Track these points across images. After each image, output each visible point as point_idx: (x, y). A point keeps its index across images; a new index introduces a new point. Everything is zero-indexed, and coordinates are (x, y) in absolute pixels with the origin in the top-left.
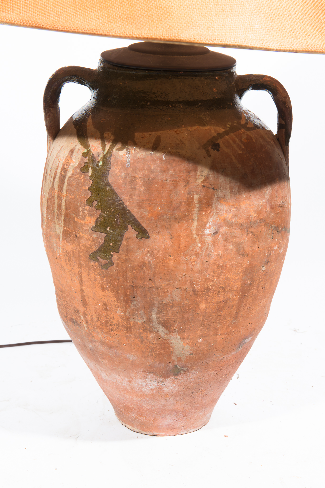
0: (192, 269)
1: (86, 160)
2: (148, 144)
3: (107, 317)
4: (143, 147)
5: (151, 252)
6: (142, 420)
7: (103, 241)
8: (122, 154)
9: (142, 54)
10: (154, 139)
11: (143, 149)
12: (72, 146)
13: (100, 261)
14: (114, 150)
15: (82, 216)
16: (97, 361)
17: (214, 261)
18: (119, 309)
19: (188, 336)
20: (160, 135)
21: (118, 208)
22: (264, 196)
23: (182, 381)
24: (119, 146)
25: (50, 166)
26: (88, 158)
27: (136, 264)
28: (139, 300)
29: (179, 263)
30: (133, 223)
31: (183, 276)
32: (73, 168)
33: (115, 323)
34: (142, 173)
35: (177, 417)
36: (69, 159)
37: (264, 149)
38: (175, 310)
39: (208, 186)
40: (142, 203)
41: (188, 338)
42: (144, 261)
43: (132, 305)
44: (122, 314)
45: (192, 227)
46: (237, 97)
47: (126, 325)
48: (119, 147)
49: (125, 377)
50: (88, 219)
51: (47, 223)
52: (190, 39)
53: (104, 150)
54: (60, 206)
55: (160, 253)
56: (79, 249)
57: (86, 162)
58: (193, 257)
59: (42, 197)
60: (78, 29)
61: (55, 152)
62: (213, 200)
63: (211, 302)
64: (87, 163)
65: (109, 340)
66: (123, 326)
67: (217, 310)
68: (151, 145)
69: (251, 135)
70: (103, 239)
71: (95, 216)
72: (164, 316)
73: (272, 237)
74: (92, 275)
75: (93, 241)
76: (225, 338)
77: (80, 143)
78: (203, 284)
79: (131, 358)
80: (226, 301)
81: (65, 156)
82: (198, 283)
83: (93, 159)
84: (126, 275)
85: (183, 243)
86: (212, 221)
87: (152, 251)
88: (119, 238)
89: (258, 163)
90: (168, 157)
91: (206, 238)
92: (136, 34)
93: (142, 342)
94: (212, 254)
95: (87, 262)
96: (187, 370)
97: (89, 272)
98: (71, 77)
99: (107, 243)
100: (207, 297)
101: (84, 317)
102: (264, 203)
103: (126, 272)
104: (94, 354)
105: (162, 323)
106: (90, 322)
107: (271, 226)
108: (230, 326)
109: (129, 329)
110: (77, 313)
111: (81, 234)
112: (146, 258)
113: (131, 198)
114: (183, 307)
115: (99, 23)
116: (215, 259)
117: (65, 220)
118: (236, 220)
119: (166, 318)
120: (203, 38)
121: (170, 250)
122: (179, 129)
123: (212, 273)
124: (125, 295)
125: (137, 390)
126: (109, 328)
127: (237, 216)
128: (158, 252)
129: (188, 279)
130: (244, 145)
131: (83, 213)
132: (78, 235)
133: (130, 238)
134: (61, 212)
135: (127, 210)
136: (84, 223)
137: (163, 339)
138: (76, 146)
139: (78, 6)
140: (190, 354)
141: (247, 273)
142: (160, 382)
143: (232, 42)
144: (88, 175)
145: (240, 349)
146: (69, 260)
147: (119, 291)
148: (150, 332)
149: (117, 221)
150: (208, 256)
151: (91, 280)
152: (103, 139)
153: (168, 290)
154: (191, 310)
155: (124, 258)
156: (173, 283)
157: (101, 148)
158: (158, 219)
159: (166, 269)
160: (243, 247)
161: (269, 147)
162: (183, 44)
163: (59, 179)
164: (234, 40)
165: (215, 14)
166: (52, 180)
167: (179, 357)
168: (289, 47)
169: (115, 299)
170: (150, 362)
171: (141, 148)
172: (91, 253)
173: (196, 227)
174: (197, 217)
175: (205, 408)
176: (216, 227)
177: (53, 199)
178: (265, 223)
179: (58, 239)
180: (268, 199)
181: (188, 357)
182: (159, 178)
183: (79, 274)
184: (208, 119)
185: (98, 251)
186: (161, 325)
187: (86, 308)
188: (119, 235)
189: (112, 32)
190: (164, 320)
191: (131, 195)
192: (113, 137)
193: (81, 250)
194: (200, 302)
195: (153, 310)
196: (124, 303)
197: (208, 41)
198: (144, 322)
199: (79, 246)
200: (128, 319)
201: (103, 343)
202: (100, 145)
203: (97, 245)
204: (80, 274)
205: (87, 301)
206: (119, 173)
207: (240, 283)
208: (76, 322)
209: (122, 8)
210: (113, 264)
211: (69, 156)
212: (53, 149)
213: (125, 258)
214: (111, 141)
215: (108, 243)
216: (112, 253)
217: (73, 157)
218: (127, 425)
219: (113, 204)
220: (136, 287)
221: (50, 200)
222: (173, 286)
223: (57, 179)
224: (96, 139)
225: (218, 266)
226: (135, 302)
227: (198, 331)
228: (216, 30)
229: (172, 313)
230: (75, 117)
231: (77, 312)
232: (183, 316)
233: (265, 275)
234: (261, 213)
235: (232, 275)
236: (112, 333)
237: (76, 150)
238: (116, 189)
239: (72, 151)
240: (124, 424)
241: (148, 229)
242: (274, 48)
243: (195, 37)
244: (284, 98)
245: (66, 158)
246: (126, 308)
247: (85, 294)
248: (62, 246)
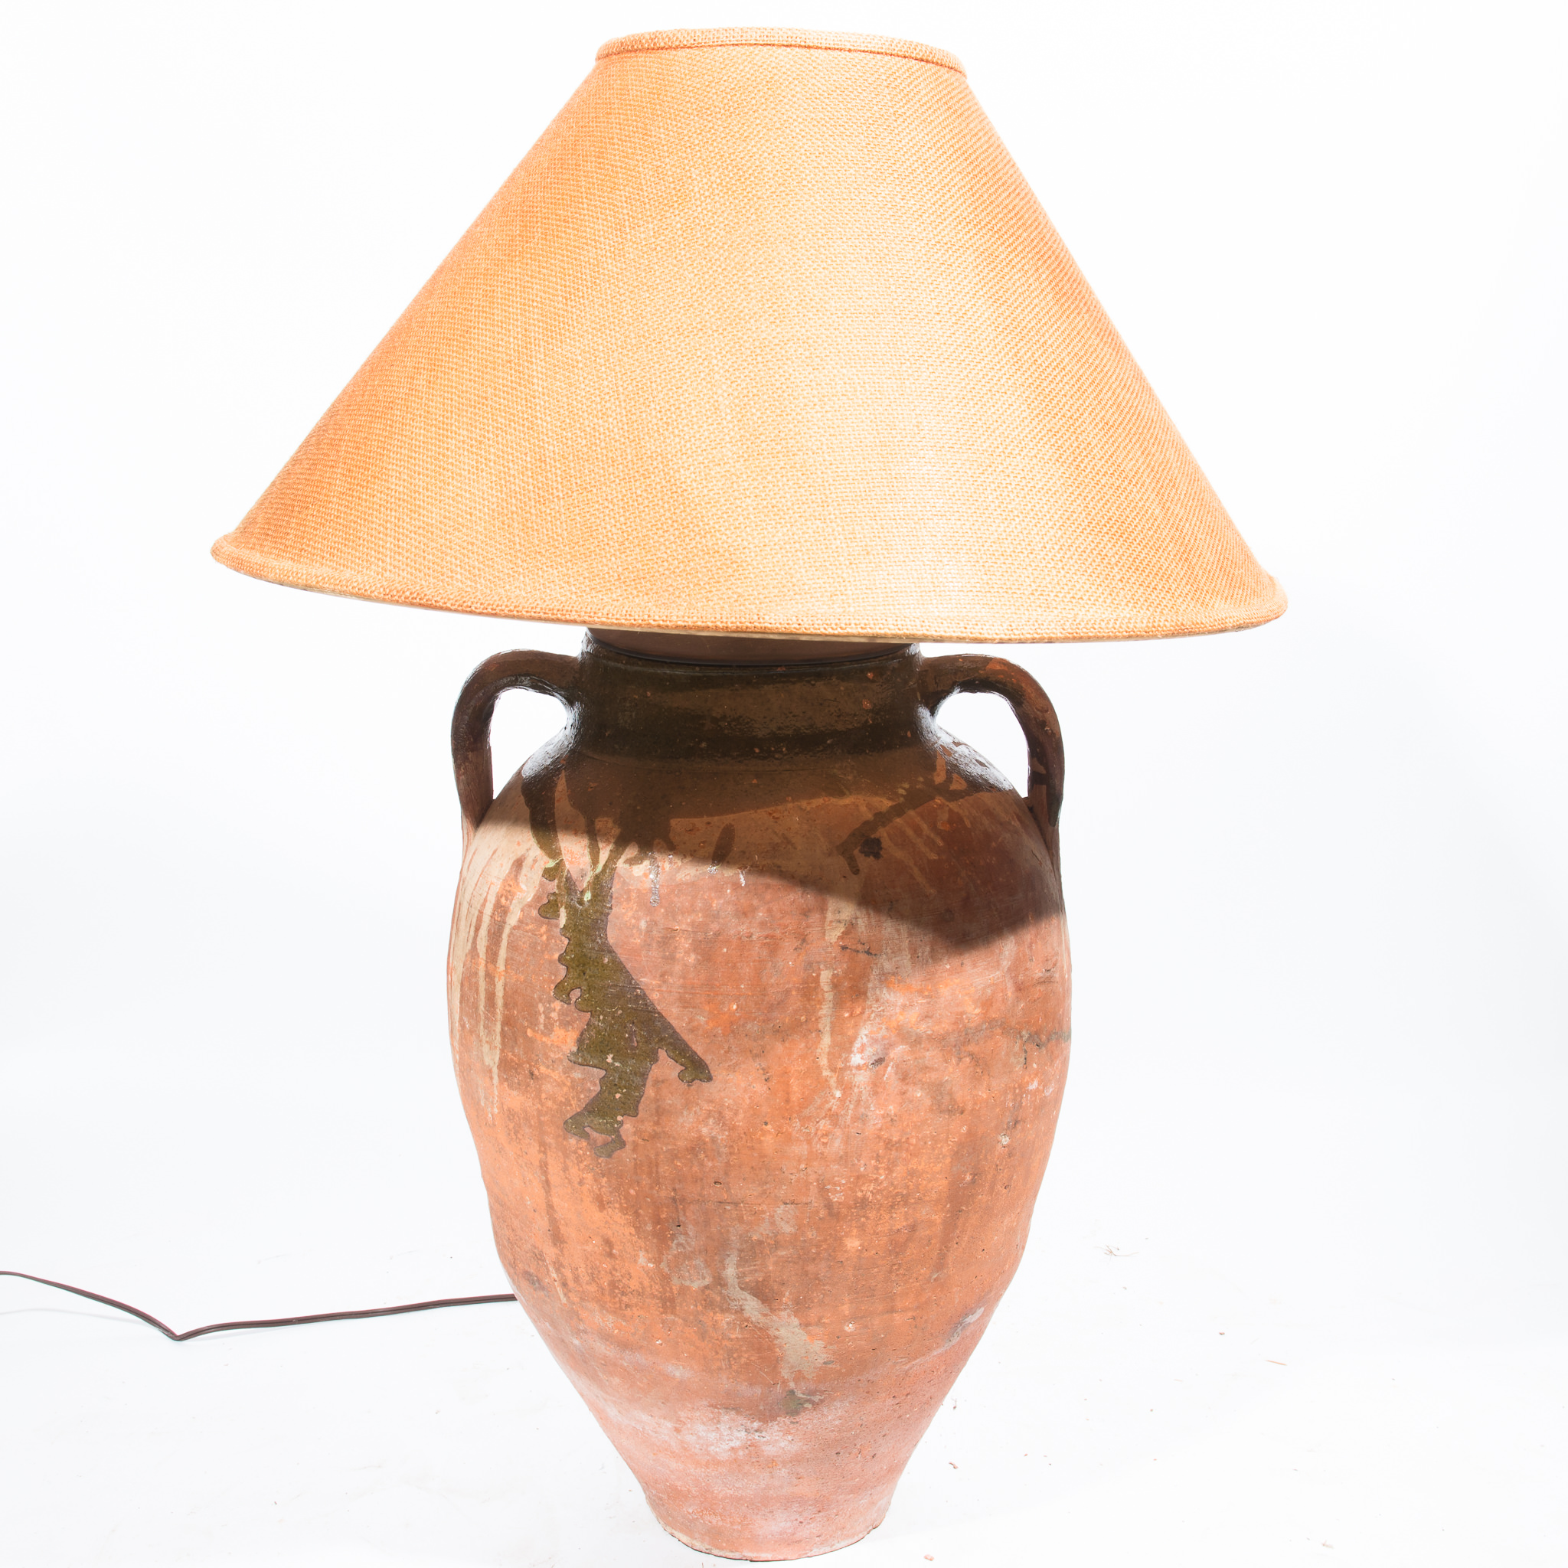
0: (822, 1153)
1: (553, 886)
2: (703, 847)
3: (614, 1272)
4: (691, 855)
5: (716, 1115)
6: (714, 1522)
7: (598, 1088)
8: (641, 874)
10: (717, 835)
11: (691, 861)
12: (520, 852)
13: (592, 1137)
14: (621, 864)
15: (545, 1025)
16: (593, 1377)
17: (876, 1132)
18: (641, 1254)
19: (820, 1319)
20: (733, 823)
21: (632, 1008)
22: (998, 961)
23: (810, 1427)
24: (631, 852)
25: (467, 896)
26: (556, 881)
27: (681, 1143)
28: (691, 1233)
29: (789, 1139)
30: (671, 1044)
31: (799, 1171)
32: (521, 907)
33: (633, 1288)
34: (689, 920)
35: (800, 1513)
36: (511, 883)
37: (994, 844)
38: (783, 1256)
39: (854, 947)
40: (690, 993)
41: (819, 1323)
42: (700, 1138)
43: (674, 1246)
44: (651, 1265)
45: (819, 1050)
46: (924, 712)
47: (660, 1292)
48: (633, 856)
49: (665, 1418)
50: (559, 1032)
51: (461, 1035)
52: (787, 626)
53: (595, 861)
54: (491, 997)
55: (741, 1116)
56: (539, 1106)
57: (552, 892)
58: (824, 1125)
59: (449, 970)
60: (520, 609)
61: (479, 862)
62: (869, 981)
63: (874, 1231)
64: (554, 894)
65: (620, 1330)
66: (653, 1296)
67: (890, 1251)
68: (711, 849)
69: (961, 812)
70: (598, 1082)
71: (576, 1026)
72: (756, 1271)
73: (1022, 1060)
74: (574, 1171)
75: (573, 1087)
76: (914, 1318)
77: (539, 843)
78: (850, 1189)
79: (678, 1374)
80: (913, 1228)
81: (503, 875)
82: (838, 1188)
83: (569, 885)
84: (657, 1172)
85: (796, 1089)
86: (867, 1032)
87: (720, 1113)
88: (637, 1080)
89: (979, 882)
90: (753, 879)
91: (854, 1075)
92: (657, 618)
93: (703, 1335)
94: (869, 1114)
95: (560, 1139)
96: (822, 1401)
97: (565, 1162)
98: (517, 679)
99: (606, 1094)
100: (863, 1219)
101: (558, 1270)
102: (998, 978)
103: (657, 1165)
104: (585, 1362)
105: (752, 1289)
106: (571, 1284)
107: (1020, 1033)
108: (925, 1287)
109: (668, 1303)
110: (540, 1260)
111: (543, 1069)
112: (705, 1130)
113: (665, 982)
114: (802, 1249)
115: (568, 594)
116: (879, 1126)
117: (503, 1034)
118: (928, 1027)
119: (762, 1274)
120: (819, 622)
121: (765, 1109)
122: (779, 808)
123: (873, 1162)
124: (657, 1221)
125: (697, 1451)
126: (620, 1301)
127: (931, 1017)
128: (736, 1114)
129: (812, 1178)
130: (943, 839)
131: (548, 1018)
132: (536, 1072)
133: (663, 1082)
134: (494, 1013)
135: (655, 1011)
136: (549, 1043)
137: (755, 1326)
138: (527, 850)
139: (519, 554)
140: (825, 1363)
141: (963, 1155)
142: (752, 1431)
143: (889, 629)
144: (557, 926)
145: (956, 1340)
146: (516, 1132)
147: (641, 1211)
148: (723, 1311)
149: (630, 1039)
150: (861, 1119)
151: (570, 1182)
152: (593, 834)
153: (764, 1207)
154: (825, 1255)
155: (650, 1129)
156: (776, 1191)
157: (587, 858)
158: (733, 1032)
159: (756, 1155)
160: (950, 1093)
161: (1008, 836)
162: (772, 637)
163: (489, 931)
164: (895, 623)
165: (847, 563)
166: (472, 933)
167: (799, 1371)
168: (1031, 632)
169: (633, 1231)
170: (725, 1382)
171: (685, 856)
172: (569, 1116)
173: (827, 1050)
174: (828, 1025)
175: (872, 1488)
176: (878, 1047)
177: (474, 980)
178: (1004, 1029)
179: (488, 1080)
180: (1009, 969)
181: (820, 1368)
182: (732, 932)
183: (541, 1166)
184: (850, 778)
185: (586, 1113)
186: (750, 1294)
187: (562, 1251)
188: (635, 1074)
189: (600, 614)
190: (757, 1282)
191: (663, 975)
192: (616, 831)
193: (545, 1109)
194: (846, 1233)
195: (729, 1256)
196: (655, 1241)
197: (832, 628)
198: (707, 1287)
199: (540, 1099)
200: (665, 1279)
201: (606, 1337)
202: (587, 851)
203: (582, 1096)
204: (544, 1166)
205: (562, 1232)
206: (633, 921)
207: (945, 1182)
208: (539, 1280)
209: (623, 556)
210: (625, 1145)
211: (512, 876)
212: (474, 853)
213: (654, 1130)
214: (613, 841)
215: (609, 1093)
216: (619, 1118)
217: (522, 878)
218: (676, 1533)
219: (620, 995)
220: (683, 1200)
221: (468, 981)
222: (776, 1196)
223: (483, 932)
224: (576, 833)
225: (889, 1144)
226: (682, 1236)
227: (843, 1304)
228: (851, 601)
229: (776, 1264)
230: (527, 773)
231: (539, 1257)
232: (803, 1269)
233: (1010, 1155)
234: (991, 1005)
235: (923, 1164)
236: (628, 1312)
237: (528, 862)
238: (627, 959)
239: (519, 864)
240: (668, 1528)
241: (708, 1059)
242: (995, 636)
243: (800, 622)
244: (1041, 711)
245: (505, 880)
246: (661, 1253)
247: (558, 1215)
248: (499, 1096)
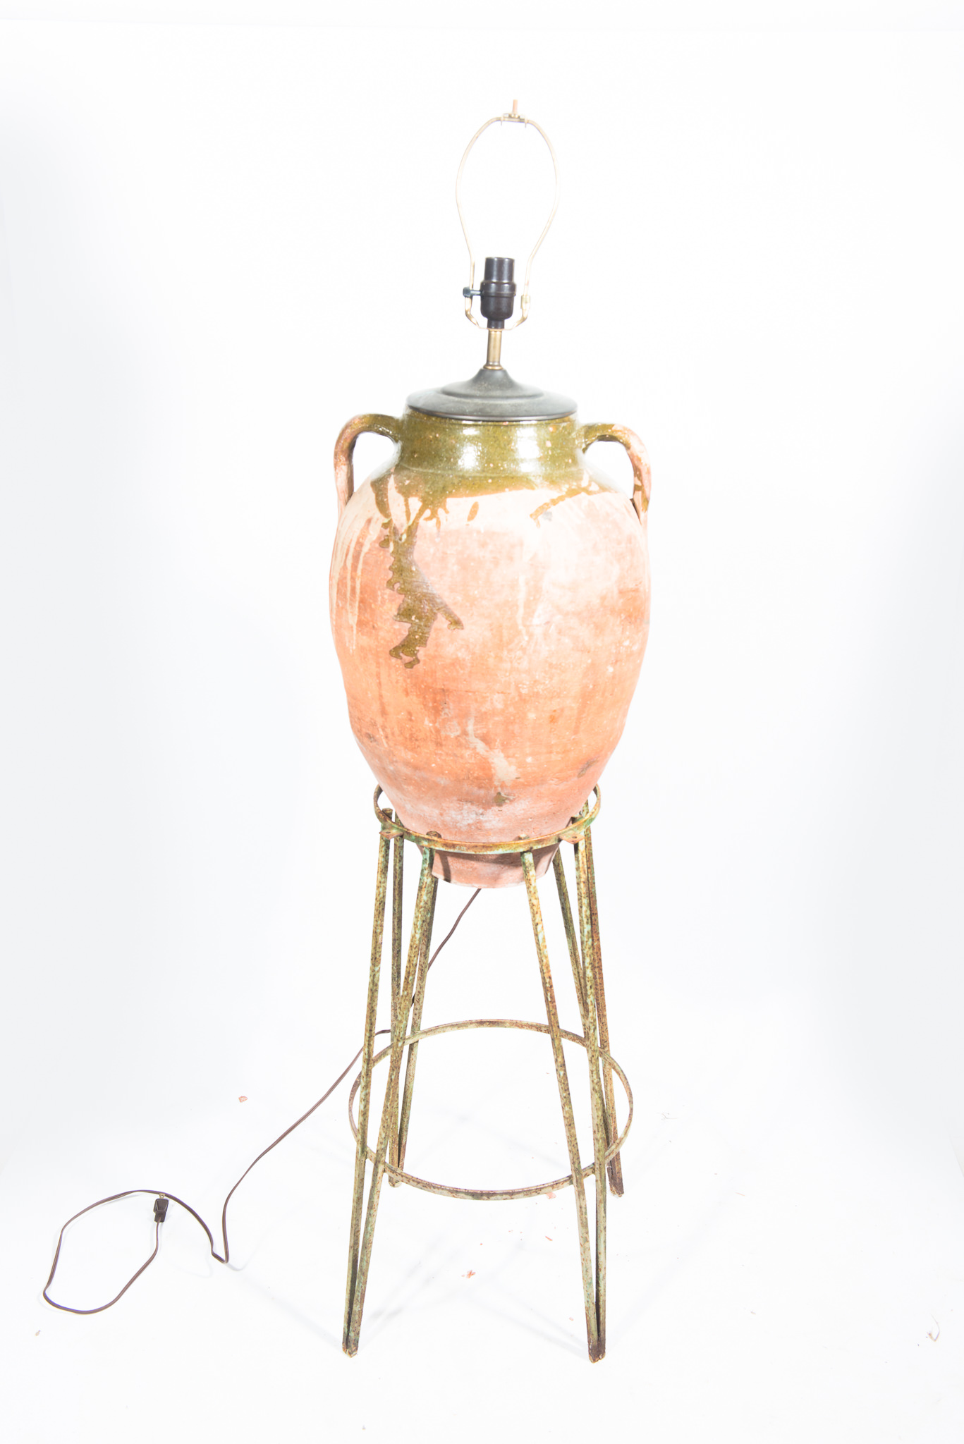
0: (518, 668)
1: (387, 532)
2: (463, 513)
3: (412, 729)
4: (457, 517)
5: (466, 646)
6: (458, 867)
7: (407, 633)
8: (431, 525)
9: (456, 399)
10: (470, 507)
12: (370, 515)
13: (403, 658)
14: (421, 521)
15: (381, 602)
17: (545, 659)
18: (426, 719)
19: (514, 755)
20: (478, 501)
23: (507, 811)
24: (427, 514)
25: (341, 540)
26: (388, 529)
27: (448, 661)
28: (451, 707)
29: (501, 659)
30: (444, 611)
31: (506, 676)
32: (370, 543)
33: (422, 737)
34: (455, 549)
36: (365, 531)
38: (497, 721)
39: (536, 565)
40: (454, 585)
41: (513, 756)
42: (457, 658)
43: (443, 714)
44: (431, 725)
45: (517, 616)
46: (580, 452)
47: (435, 739)
48: (428, 516)
50: (388, 605)
51: (336, 612)
53: (408, 519)
54: (353, 589)
55: (478, 648)
56: (377, 643)
58: (519, 653)
59: (331, 578)
61: (348, 522)
62: (543, 582)
63: (543, 710)
64: (387, 536)
67: (550, 721)
68: (467, 514)
70: (407, 630)
71: (397, 602)
72: (483, 728)
73: (621, 629)
74: (394, 676)
75: (395, 633)
76: (561, 758)
77: (380, 510)
78: (531, 687)
79: (442, 782)
80: (562, 710)
81: (361, 528)
82: (525, 686)
83: (395, 531)
84: (435, 676)
85: (506, 635)
86: (541, 608)
87: (468, 646)
88: (427, 629)
91: (535, 629)
93: (456, 761)
94: (542, 649)
95: (388, 660)
96: (514, 799)
97: (389, 672)
98: (370, 427)
99: (411, 636)
100: (537, 703)
101: (383, 730)
103: (436, 672)
104: (396, 779)
105: (481, 737)
106: (390, 736)
107: (621, 615)
108: (568, 742)
109: (439, 745)
111: (379, 624)
112: (460, 654)
113: (442, 579)
114: (507, 717)
116: (546, 656)
117: (360, 607)
118: (572, 607)
119: (486, 730)
121: (490, 644)
122: (502, 494)
123: (543, 674)
124: (435, 701)
126: (415, 744)
127: (574, 603)
128: (475, 646)
129: (513, 680)
130: (584, 514)
131: (383, 598)
132: (376, 626)
133: (440, 629)
134: (355, 597)
135: (435, 594)
136: (383, 611)
137: (482, 757)
138: (373, 515)
140: (517, 778)
141: (588, 674)
142: (479, 814)
144: (388, 551)
146: (365, 658)
147: (427, 696)
148: (466, 748)
149: (424, 608)
150: (538, 652)
151: (391, 682)
153: (488, 694)
154: (517, 721)
155: (432, 654)
156: (494, 686)
157: (404, 518)
158: (475, 605)
159: (485, 667)
160: (583, 642)
163: (353, 556)
166: (344, 558)
167: (503, 782)
169: (422, 706)
170: (466, 787)
172: (392, 648)
173: (522, 616)
174: (523, 603)
176: (547, 616)
177: (344, 581)
178: (612, 612)
179: (351, 631)
181: (514, 781)
182: (476, 555)
183: (377, 675)
184: (538, 481)
185: (401, 646)
186: (480, 740)
187: (386, 719)
188: (426, 626)
190: (483, 733)
191: (440, 576)
193: (380, 645)
194: (529, 710)
195: (470, 719)
196: (433, 711)
198: (458, 736)
199: (378, 640)
200: (438, 731)
201: (407, 764)
203: (399, 637)
205: (386, 709)
206: (427, 549)
207: (579, 688)
208: (373, 737)
210: (420, 662)
211: (366, 527)
212: (345, 516)
213: (435, 654)
214: (417, 509)
215: (413, 635)
216: (417, 648)
217: (371, 528)
219: (419, 586)
220: (448, 690)
221: (341, 582)
222: (494, 689)
223: (350, 556)
224: (399, 506)
225: (551, 665)
226: (447, 709)
227: (526, 747)
229: (493, 724)
230: (373, 477)
231: (374, 724)
232: (507, 728)
235: (568, 677)
237: (374, 520)
238: (423, 568)
239: (369, 521)
241: (462, 618)
245: (362, 530)
246: (436, 718)
247: (385, 700)
248: (355, 640)
